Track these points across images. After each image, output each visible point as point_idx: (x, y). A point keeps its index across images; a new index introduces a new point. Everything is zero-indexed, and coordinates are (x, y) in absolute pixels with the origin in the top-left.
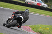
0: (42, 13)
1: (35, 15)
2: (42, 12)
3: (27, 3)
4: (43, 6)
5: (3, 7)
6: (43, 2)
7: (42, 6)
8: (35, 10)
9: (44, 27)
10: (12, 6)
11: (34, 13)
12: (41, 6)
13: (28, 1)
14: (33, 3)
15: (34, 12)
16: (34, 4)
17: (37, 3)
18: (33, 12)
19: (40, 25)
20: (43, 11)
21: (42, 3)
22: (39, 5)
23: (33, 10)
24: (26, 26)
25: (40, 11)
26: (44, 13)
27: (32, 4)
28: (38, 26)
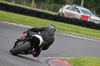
0: (90, 35)
1: (78, 38)
2: (91, 33)
3: (61, 15)
4: (93, 21)
5: (15, 23)
6: (93, 13)
7: (91, 20)
8: (78, 29)
9: (95, 61)
10: (33, 21)
11: (75, 34)
12: (88, 20)
13: (64, 12)
14: (74, 15)
15: (76, 32)
16: (76, 17)
17: (82, 16)
18: (73, 33)
19: (86, 58)
20: (93, 31)
21: (91, 15)
22: (85, 19)
23: (73, 29)
24: (61, 59)
25: (87, 30)
26: (96, 34)
27: (72, 17)
28: (82, 60)
